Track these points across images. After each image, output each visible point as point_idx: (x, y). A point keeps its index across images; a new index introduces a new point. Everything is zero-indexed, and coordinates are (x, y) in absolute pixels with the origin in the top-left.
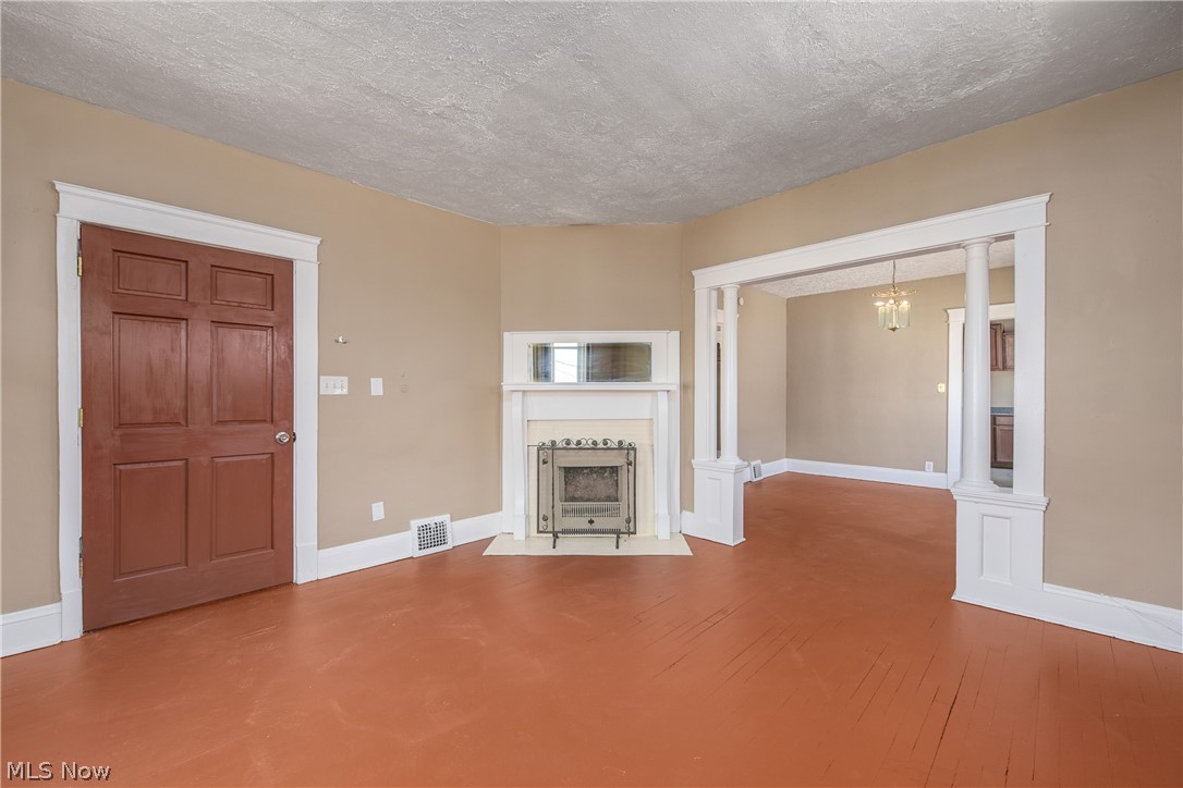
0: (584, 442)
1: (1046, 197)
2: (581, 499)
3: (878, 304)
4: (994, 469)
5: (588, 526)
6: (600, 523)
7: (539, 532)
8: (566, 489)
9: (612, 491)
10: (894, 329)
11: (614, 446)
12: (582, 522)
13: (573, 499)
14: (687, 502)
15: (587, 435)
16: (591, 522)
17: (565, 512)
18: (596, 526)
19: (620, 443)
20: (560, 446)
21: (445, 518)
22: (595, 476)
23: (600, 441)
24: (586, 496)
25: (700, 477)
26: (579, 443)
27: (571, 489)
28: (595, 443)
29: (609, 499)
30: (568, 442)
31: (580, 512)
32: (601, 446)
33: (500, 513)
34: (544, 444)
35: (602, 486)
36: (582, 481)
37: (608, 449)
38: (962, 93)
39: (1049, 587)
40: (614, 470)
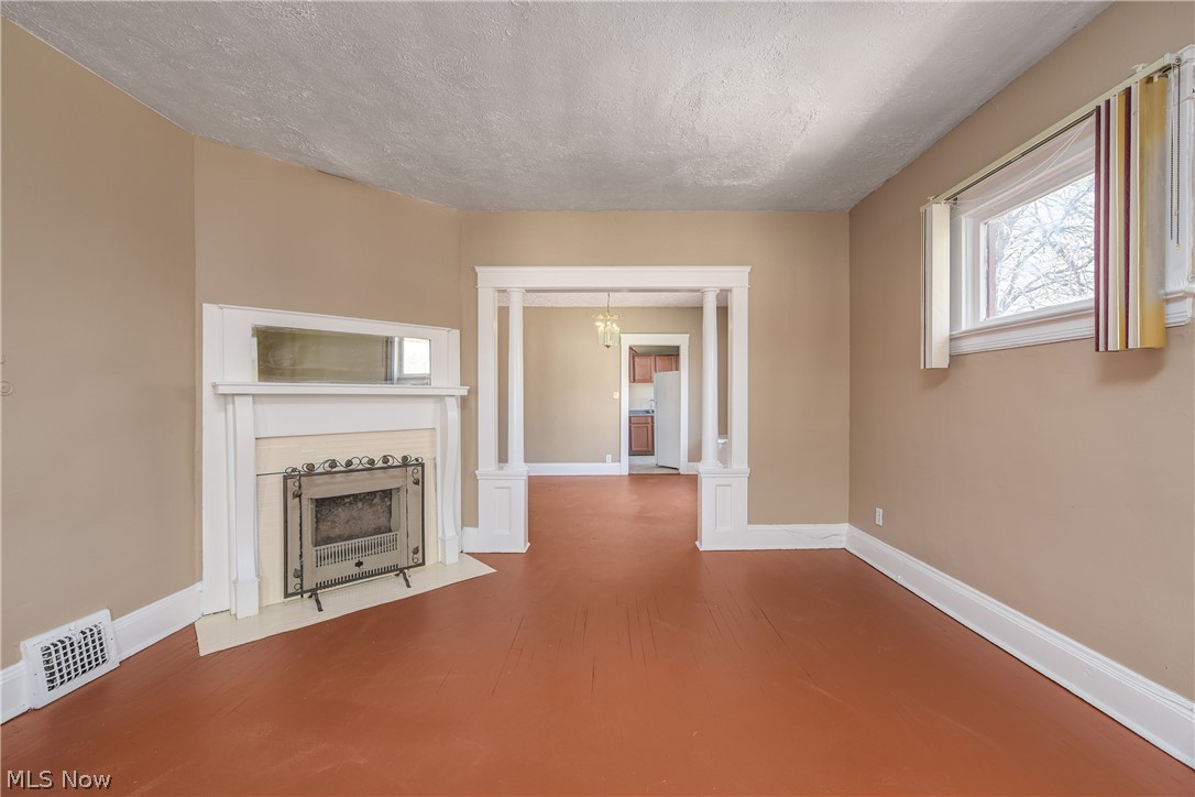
0: (356, 462)
1: (748, 269)
2: (341, 538)
3: (598, 324)
4: (632, 457)
5: (356, 570)
6: (371, 563)
7: (287, 595)
8: (317, 529)
9: (383, 521)
10: (608, 347)
11: (396, 463)
12: (348, 567)
13: (328, 540)
14: (469, 516)
15: (360, 451)
16: (359, 564)
17: (320, 560)
18: (366, 567)
19: (405, 458)
20: (321, 470)
21: (101, 617)
22: (360, 505)
23: (377, 458)
24: (347, 533)
25: (485, 489)
26: (349, 463)
27: (324, 527)
28: (372, 462)
29: (378, 531)
30: (333, 464)
31: (343, 555)
32: (380, 464)
33: (198, 586)
34: (294, 470)
35: (369, 516)
36: (342, 513)
37: (390, 467)
38: (726, 182)
39: (751, 527)
40: (387, 494)
